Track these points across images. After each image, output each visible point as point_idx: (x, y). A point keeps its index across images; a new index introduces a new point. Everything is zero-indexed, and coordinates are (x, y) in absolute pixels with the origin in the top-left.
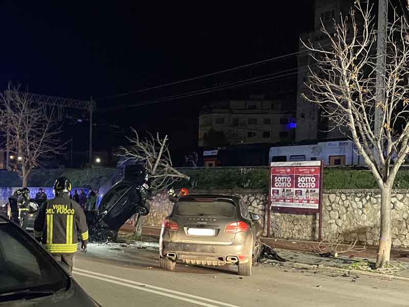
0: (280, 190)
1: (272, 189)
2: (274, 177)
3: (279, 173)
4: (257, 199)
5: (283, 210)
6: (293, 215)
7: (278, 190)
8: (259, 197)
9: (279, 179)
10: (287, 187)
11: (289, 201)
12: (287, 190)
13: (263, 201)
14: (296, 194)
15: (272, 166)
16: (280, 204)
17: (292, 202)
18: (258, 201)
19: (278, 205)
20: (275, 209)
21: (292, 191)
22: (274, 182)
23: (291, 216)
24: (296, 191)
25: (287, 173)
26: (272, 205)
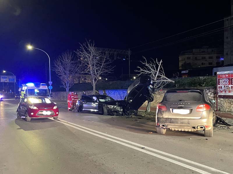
0: (223, 86)
1: (218, 86)
2: (219, 80)
3: (222, 77)
4: (210, 91)
5: (224, 97)
6: (230, 99)
7: (222, 87)
8: (211, 91)
9: (222, 81)
10: (226, 85)
11: (228, 92)
12: (226, 86)
13: (213, 92)
14: (231, 88)
15: (218, 74)
16: (223, 94)
17: (230, 92)
18: (211, 92)
19: (222, 95)
20: (220, 97)
21: (229, 87)
22: (219, 82)
23: (229, 100)
24: (232, 87)
25: (226, 77)
26: (219, 94)
